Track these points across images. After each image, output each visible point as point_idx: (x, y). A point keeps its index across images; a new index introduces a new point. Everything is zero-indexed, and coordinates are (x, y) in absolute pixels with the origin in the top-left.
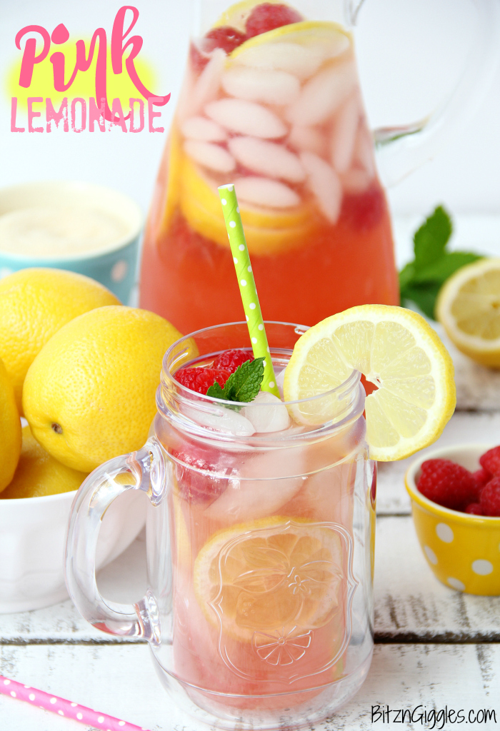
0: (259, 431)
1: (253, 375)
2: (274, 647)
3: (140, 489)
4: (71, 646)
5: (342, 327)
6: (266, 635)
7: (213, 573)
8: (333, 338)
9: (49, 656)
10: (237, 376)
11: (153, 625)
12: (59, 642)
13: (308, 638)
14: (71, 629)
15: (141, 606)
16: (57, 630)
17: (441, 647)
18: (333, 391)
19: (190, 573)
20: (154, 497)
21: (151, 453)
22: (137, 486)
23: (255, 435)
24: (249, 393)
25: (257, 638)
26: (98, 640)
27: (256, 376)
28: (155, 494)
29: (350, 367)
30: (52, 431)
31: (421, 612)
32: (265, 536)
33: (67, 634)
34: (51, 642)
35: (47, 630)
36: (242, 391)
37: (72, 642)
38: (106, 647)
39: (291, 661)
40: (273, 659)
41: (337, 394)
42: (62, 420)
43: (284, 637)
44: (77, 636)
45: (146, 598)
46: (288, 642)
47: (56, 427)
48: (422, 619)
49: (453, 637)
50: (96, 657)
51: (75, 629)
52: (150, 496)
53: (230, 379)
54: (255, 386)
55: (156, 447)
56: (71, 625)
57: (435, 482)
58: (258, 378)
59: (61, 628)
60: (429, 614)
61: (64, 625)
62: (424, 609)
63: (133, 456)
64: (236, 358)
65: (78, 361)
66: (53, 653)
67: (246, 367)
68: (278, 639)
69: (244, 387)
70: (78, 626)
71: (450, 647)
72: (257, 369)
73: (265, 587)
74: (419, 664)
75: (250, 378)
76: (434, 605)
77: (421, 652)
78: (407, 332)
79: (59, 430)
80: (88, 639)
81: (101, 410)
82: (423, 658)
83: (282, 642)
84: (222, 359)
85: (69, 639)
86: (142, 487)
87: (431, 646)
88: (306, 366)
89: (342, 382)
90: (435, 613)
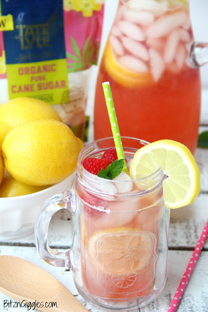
0: (119, 192)
1: (119, 165)
2: (120, 280)
10: (112, 165)
13: (135, 278)
18: (150, 176)
20: (73, 212)
23: (117, 194)
24: (116, 173)
25: (113, 276)
27: (120, 167)
29: (157, 167)
32: (118, 235)
36: (113, 172)
39: (127, 286)
40: (119, 285)
41: (152, 177)
46: (126, 279)
52: (71, 211)
53: (109, 166)
54: (119, 170)
58: (121, 167)
67: (116, 162)
68: (121, 276)
69: (115, 170)
72: (121, 163)
75: (117, 167)
83: (124, 279)
84: (108, 152)
89: (154, 172)
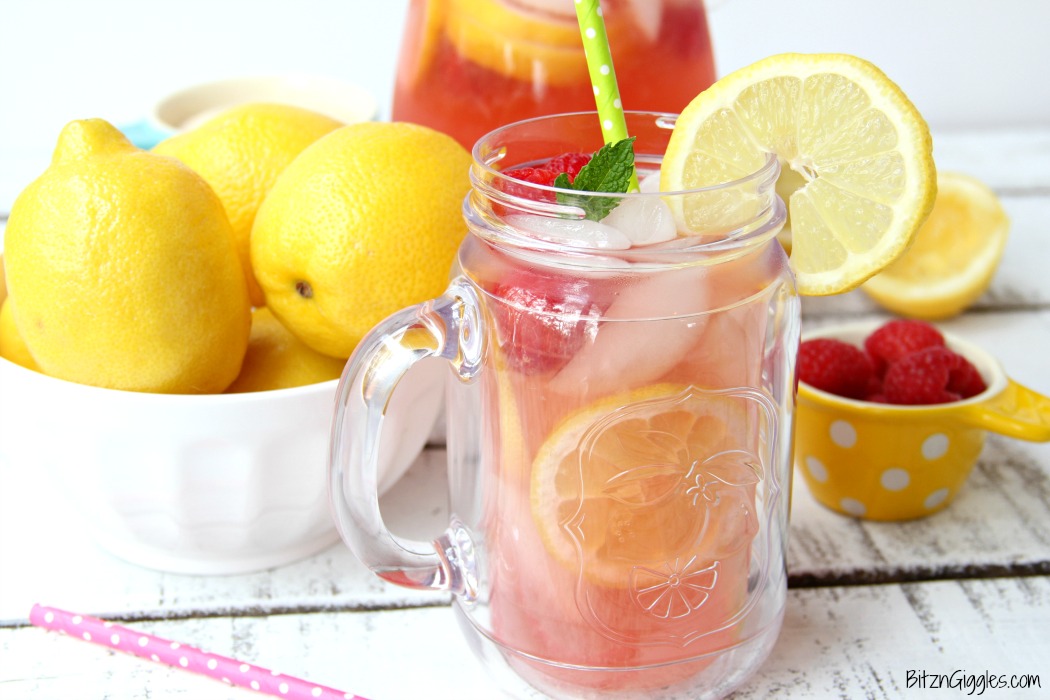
0: (638, 243)
1: (615, 168)
2: (661, 590)
3: (441, 356)
4: (332, 615)
5: (749, 89)
6: (650, 571)
7: (561, 482)
8: (736, 107)
9: (302, 629)
10: (591, 170)
11: (464, 571)
12: (314, 610)
13: (713, 574)
14: (330, 592)
15: (444, 544)
16: (310, 594)
17: (854, 591)
19: (525, 485)
20: (464, 369)
21: (459, 298)
22: (438, 352)
23: (633, 247)
25: (639, 577)
26: (370, 605)
27: (622, 169)
28: (467, 365)
29: (765, 151)
30: (296, 296)
31: (813, 547)
32: (646, 415)
33: (325, 599)
34: (303, 610)
35: (297, 594)
37: (332, 609)
38: (383, 614)
39: (687, 610)
40: (660, 608)
42: (313, 273)
43: (679, 574)
44: (340, 600)
45: (450, 532)
46: (683, 582)
47: (303, 288)
48: (818, 555)
49: (865, 576)
50: (369, 628)
51: (335, 591)
52: (457, 365)
54: (621, 183)
55: (466, 289)
56: (330, 586)
57: (823, 367)
58: (624, 171)
59: (316, 591)
60: (825, 547)
61: (319, 586)
62: (816, 542)
63: (428, 307)
64: (574, 162)
65: (333, 184)
66: (308, 625)
67: (604, 155)
68: (668, 576)
70: (340, 586)
71: (864, 590)
72: (622, 156)
73: (643, 499)
74: (831, 615)
75: (611, 172)
76: (826, 536)
77: (828, 599)
78: (855, 86)
79: (306, 292)
80: (355, 604)
81: (371, 254)
82: (832, 605)
83: (674, 582)
84: (553, 165)
85: (328, 605)
86: (446, 353)
87: (839, 590)
88: (695, 155)
90: (832, 545)
